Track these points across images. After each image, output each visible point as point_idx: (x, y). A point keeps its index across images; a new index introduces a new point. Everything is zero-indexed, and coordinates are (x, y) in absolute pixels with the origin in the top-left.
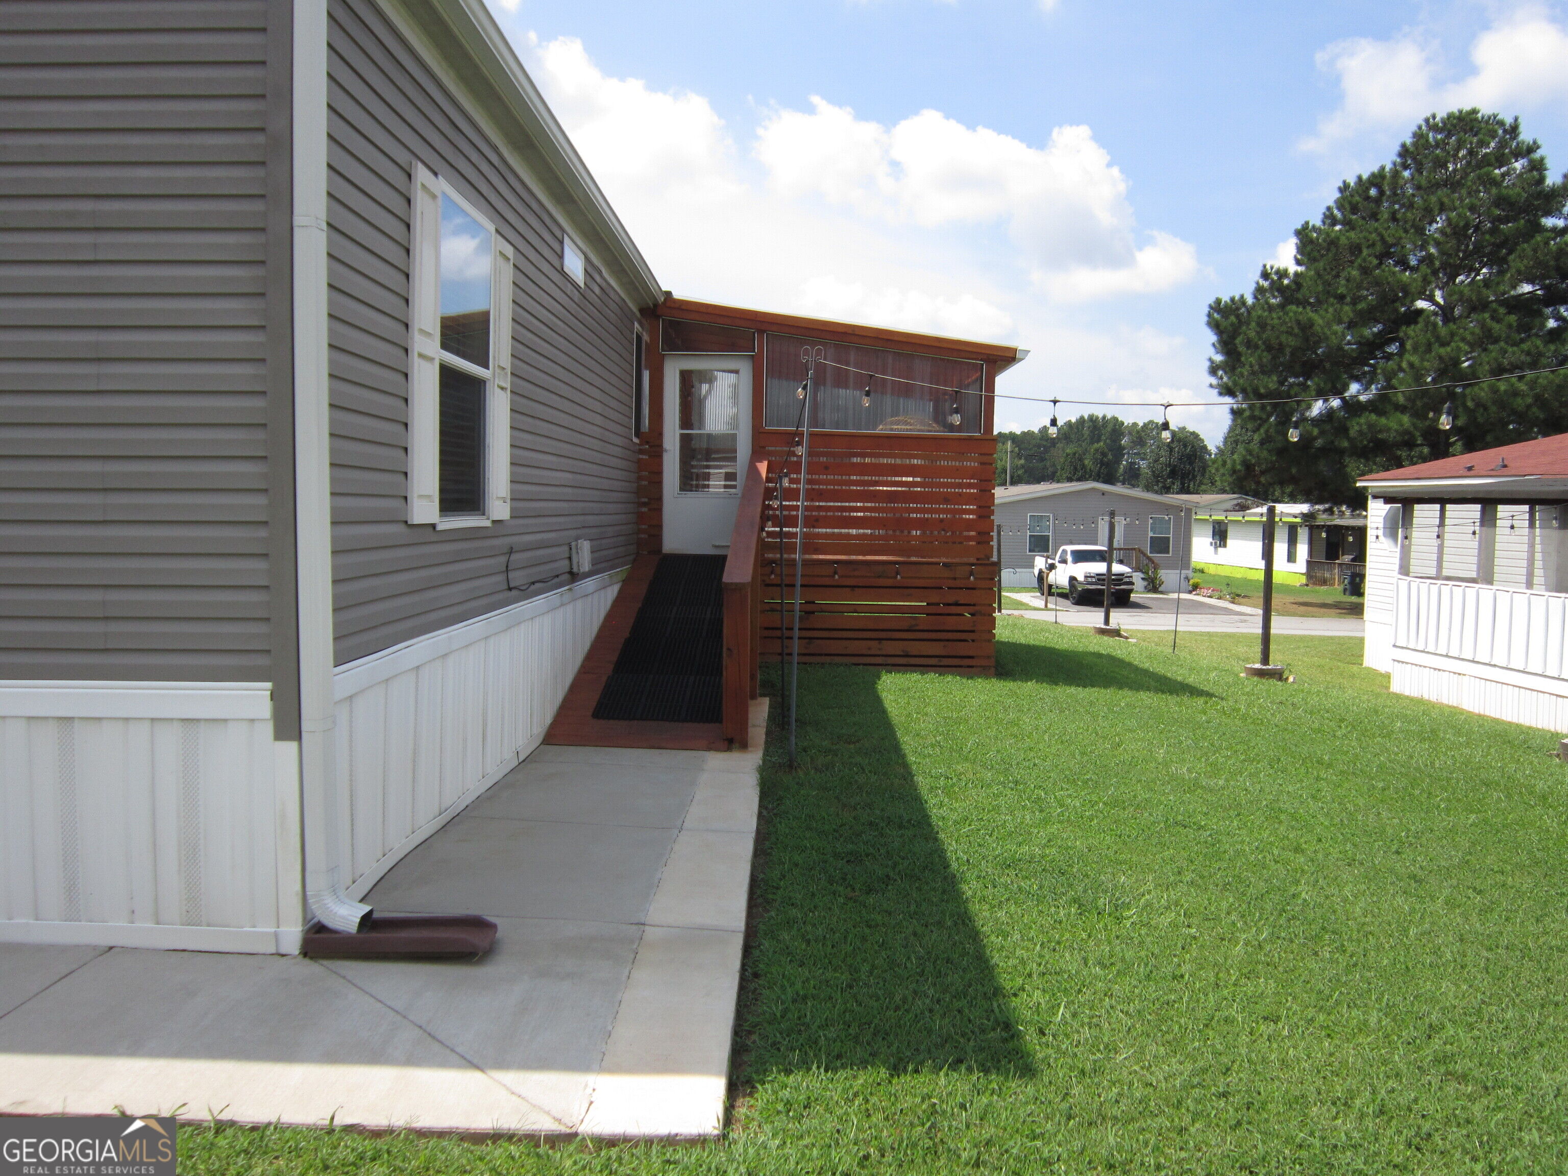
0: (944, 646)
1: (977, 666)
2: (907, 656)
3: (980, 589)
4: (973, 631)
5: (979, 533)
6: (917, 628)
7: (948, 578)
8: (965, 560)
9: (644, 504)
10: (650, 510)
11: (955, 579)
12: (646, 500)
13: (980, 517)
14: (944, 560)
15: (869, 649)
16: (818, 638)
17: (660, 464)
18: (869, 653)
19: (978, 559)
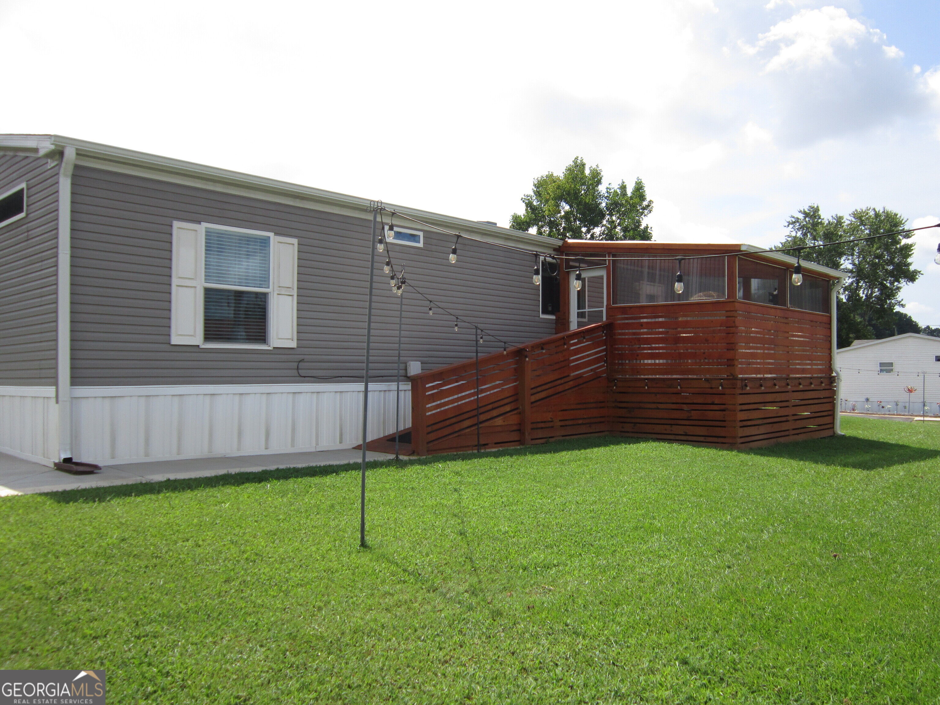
0: (708, 430)
1: (728, 443)
2: (686, 435)
3: (727, 394)
4: (725, 421)
5: (728, 360)
6: (691, 418)
7: (708, 388)
8: (719, 376)
11: (711, 388)
14: (707, 377)
15: (666, 430)
16: (639, 423)
18: (665, 432)
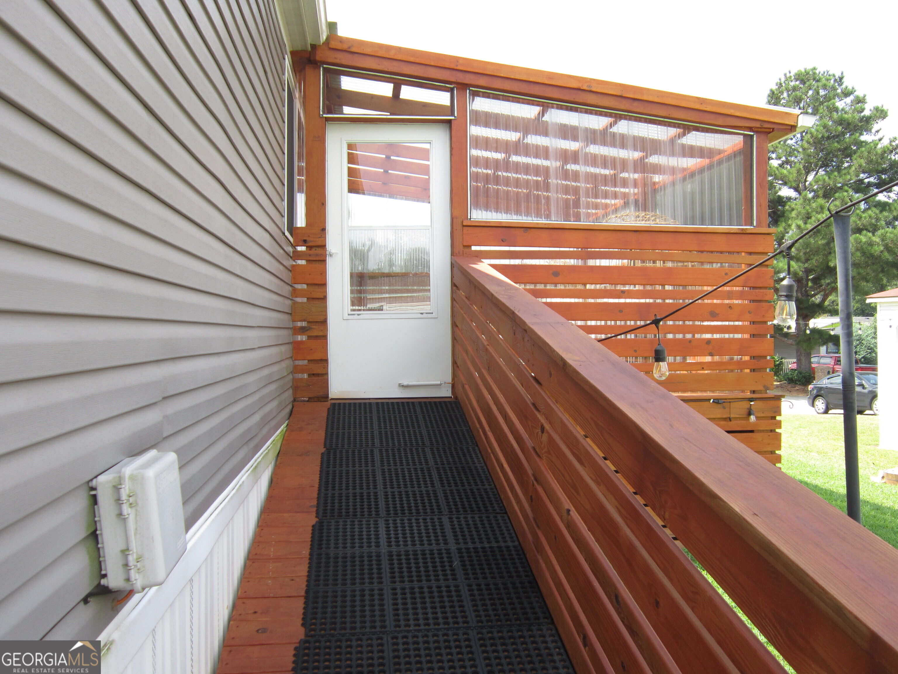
3: (759, 431)
5: (753, 357)
7: (721, 419)
8: (741, 395)
9: (302, 330)
10: (309, 337)
11: (729, 419)
12: (304, 324)
13: (753, 336)
14: (717, 394)
17: (324, 273)
19: (754, 392)
